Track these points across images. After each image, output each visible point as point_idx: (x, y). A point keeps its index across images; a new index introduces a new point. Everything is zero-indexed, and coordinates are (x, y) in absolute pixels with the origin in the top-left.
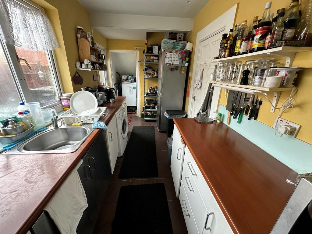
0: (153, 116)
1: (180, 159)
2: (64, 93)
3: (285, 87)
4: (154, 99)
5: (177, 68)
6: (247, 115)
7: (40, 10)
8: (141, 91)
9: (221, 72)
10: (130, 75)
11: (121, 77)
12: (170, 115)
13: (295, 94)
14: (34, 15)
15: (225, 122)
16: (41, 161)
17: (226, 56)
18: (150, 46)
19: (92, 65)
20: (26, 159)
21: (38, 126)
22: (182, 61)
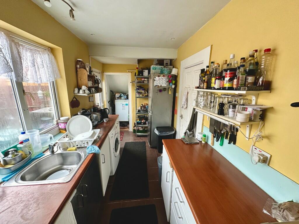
0: (145, 131)
1: (169, 182)
2: (62, 116)
3: (254, 121)
4: (145, 115)
5: (165, 90)
6: (228, 139)
7: (47, 50)
8: (133, 108)
9: (202, 100)
10: (123, 93)
11: (115, 95)
12: (160, 132)
13: (262, 128)
14: (42, 55)
15: (210, 142)
16: (37, 194)
17: (205, 88)
18: (141, 70)
19: (89, 91)
20: (23, 191)
21: (35, 152)
22: (169, 84)
